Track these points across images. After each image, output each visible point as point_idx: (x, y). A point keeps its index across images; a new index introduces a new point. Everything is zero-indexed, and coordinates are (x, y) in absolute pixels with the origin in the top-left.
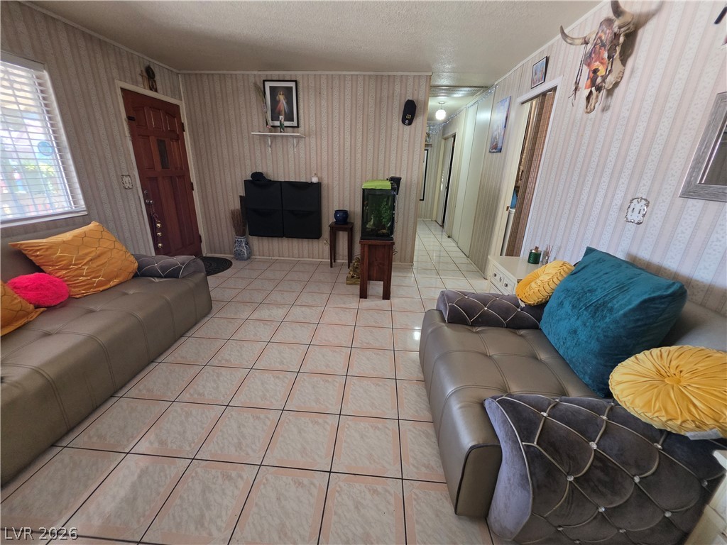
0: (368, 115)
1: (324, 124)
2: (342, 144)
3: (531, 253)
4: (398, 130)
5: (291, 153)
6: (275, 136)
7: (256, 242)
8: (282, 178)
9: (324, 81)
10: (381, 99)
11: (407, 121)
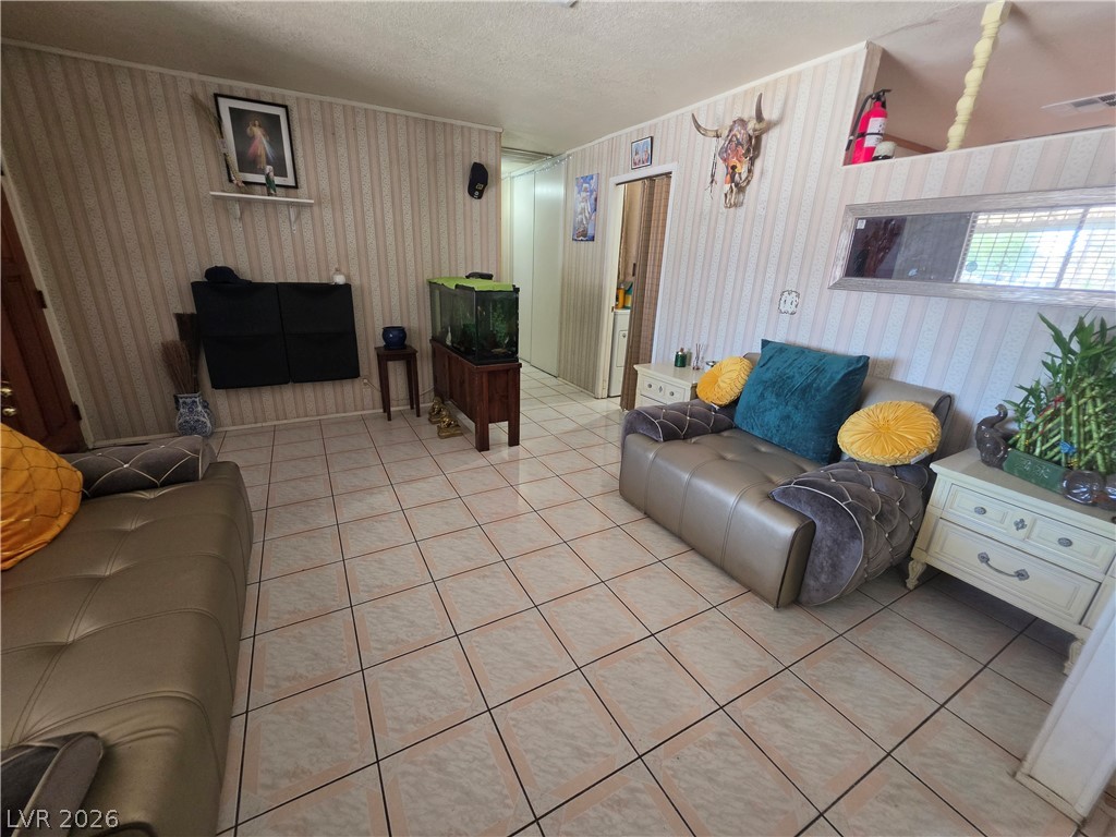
0: (418, 178)
1: (346, 186)
2: (379, 221)
3: (677, 356)
4: (464, 205)
5: (286, 234)
6: (249, 201)
7: (223, 401)
8: (270, 278)
9: (338, 114)
10: (435, 154)
11: (477, 193)
